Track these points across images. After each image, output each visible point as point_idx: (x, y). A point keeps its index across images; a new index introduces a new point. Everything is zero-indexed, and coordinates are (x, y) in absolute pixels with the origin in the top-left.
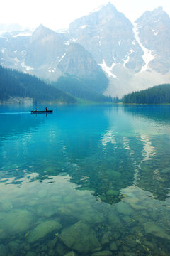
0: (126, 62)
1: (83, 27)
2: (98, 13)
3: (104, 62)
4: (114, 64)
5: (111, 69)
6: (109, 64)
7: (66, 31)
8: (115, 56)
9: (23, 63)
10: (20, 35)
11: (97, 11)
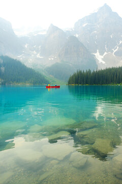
0: (115, 51)
1: (84, 25)
2: (96, 13)
3: (98, 52)
4: (106, 53)
5: (102, 57)
6: (101, 54)
7: (71, 29)
8: (107, 46)
9: (39, 54)
10: (39, 34)
11: (96, 12)
